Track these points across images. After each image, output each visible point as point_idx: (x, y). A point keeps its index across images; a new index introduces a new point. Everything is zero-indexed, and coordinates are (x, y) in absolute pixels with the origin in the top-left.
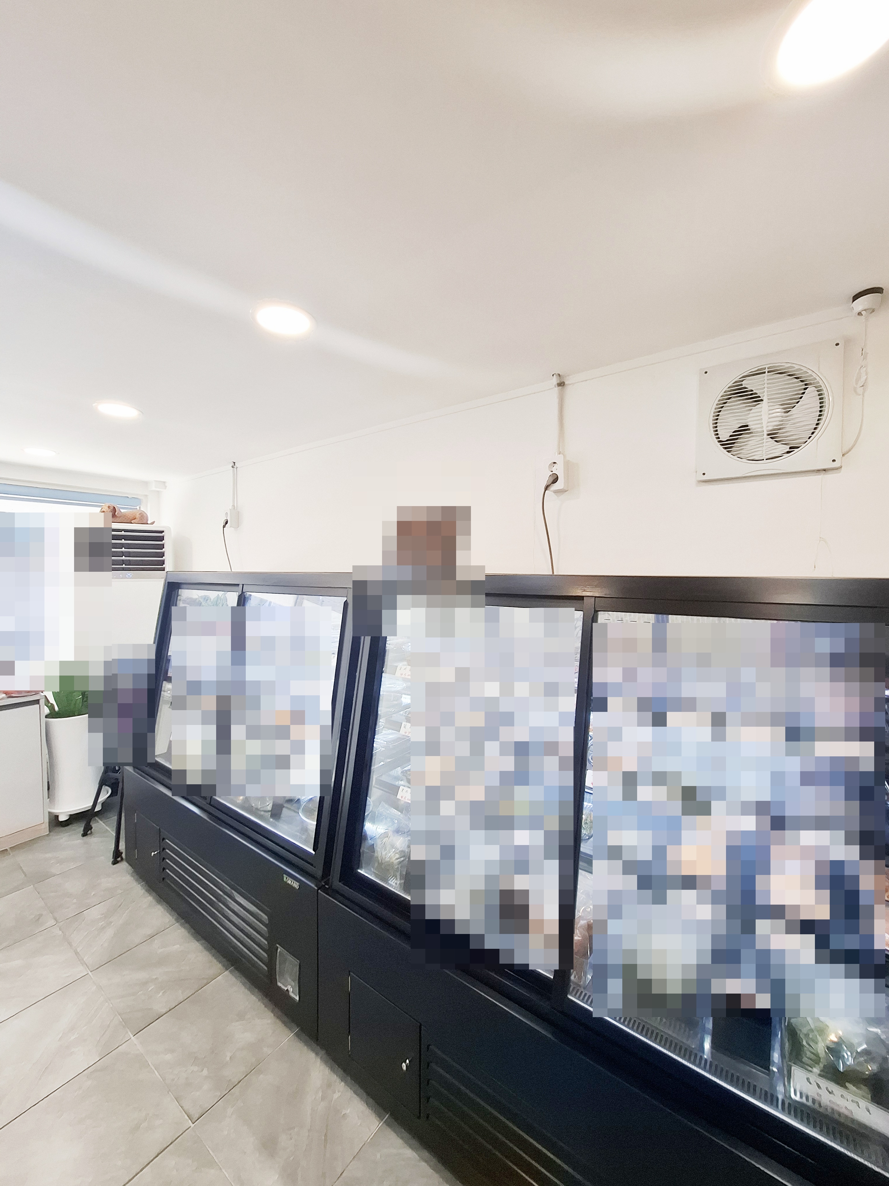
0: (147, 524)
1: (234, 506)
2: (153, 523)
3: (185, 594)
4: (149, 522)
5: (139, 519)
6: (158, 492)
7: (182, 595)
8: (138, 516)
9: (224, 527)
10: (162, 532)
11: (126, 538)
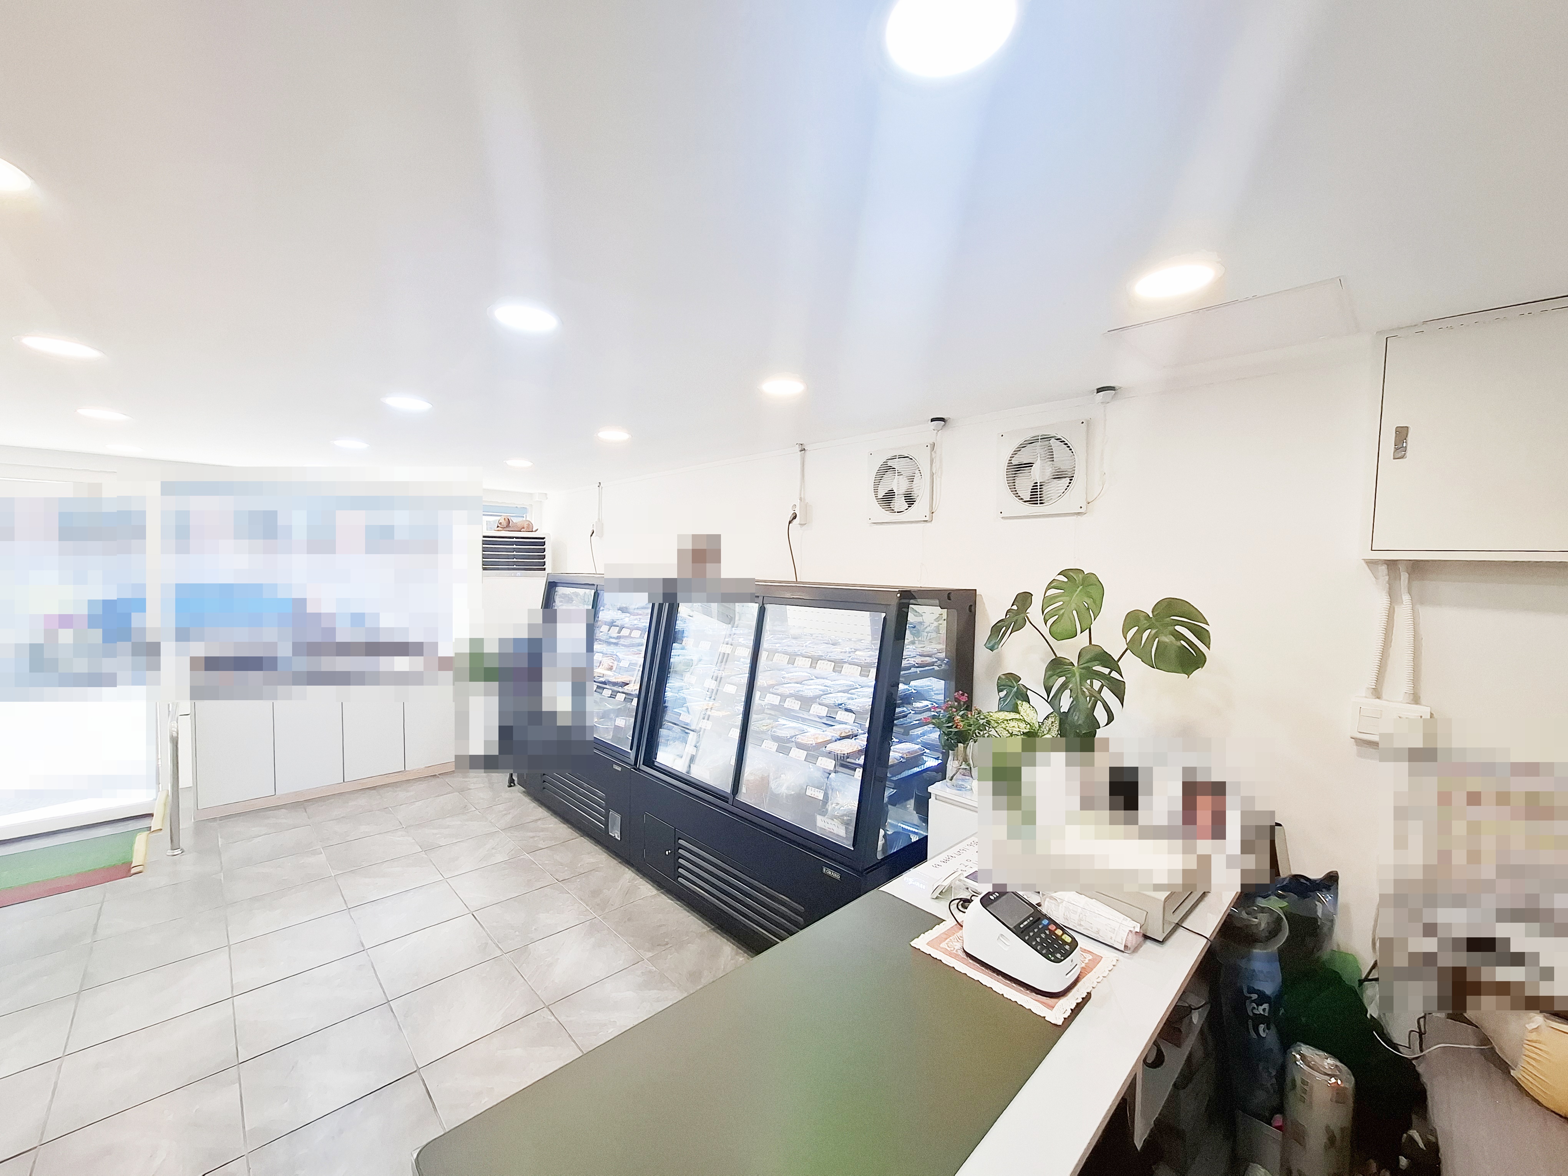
0: (532, 531)
1: (599, 519)
2: (536, 531)
3: (560, 590)
4: (534, 530)
5: (525, 528)
6: (541, 501)
7: (559, 591)
8: (525, 526)
9: (591, 536)
10: (544, 538)
11: (517, 543)
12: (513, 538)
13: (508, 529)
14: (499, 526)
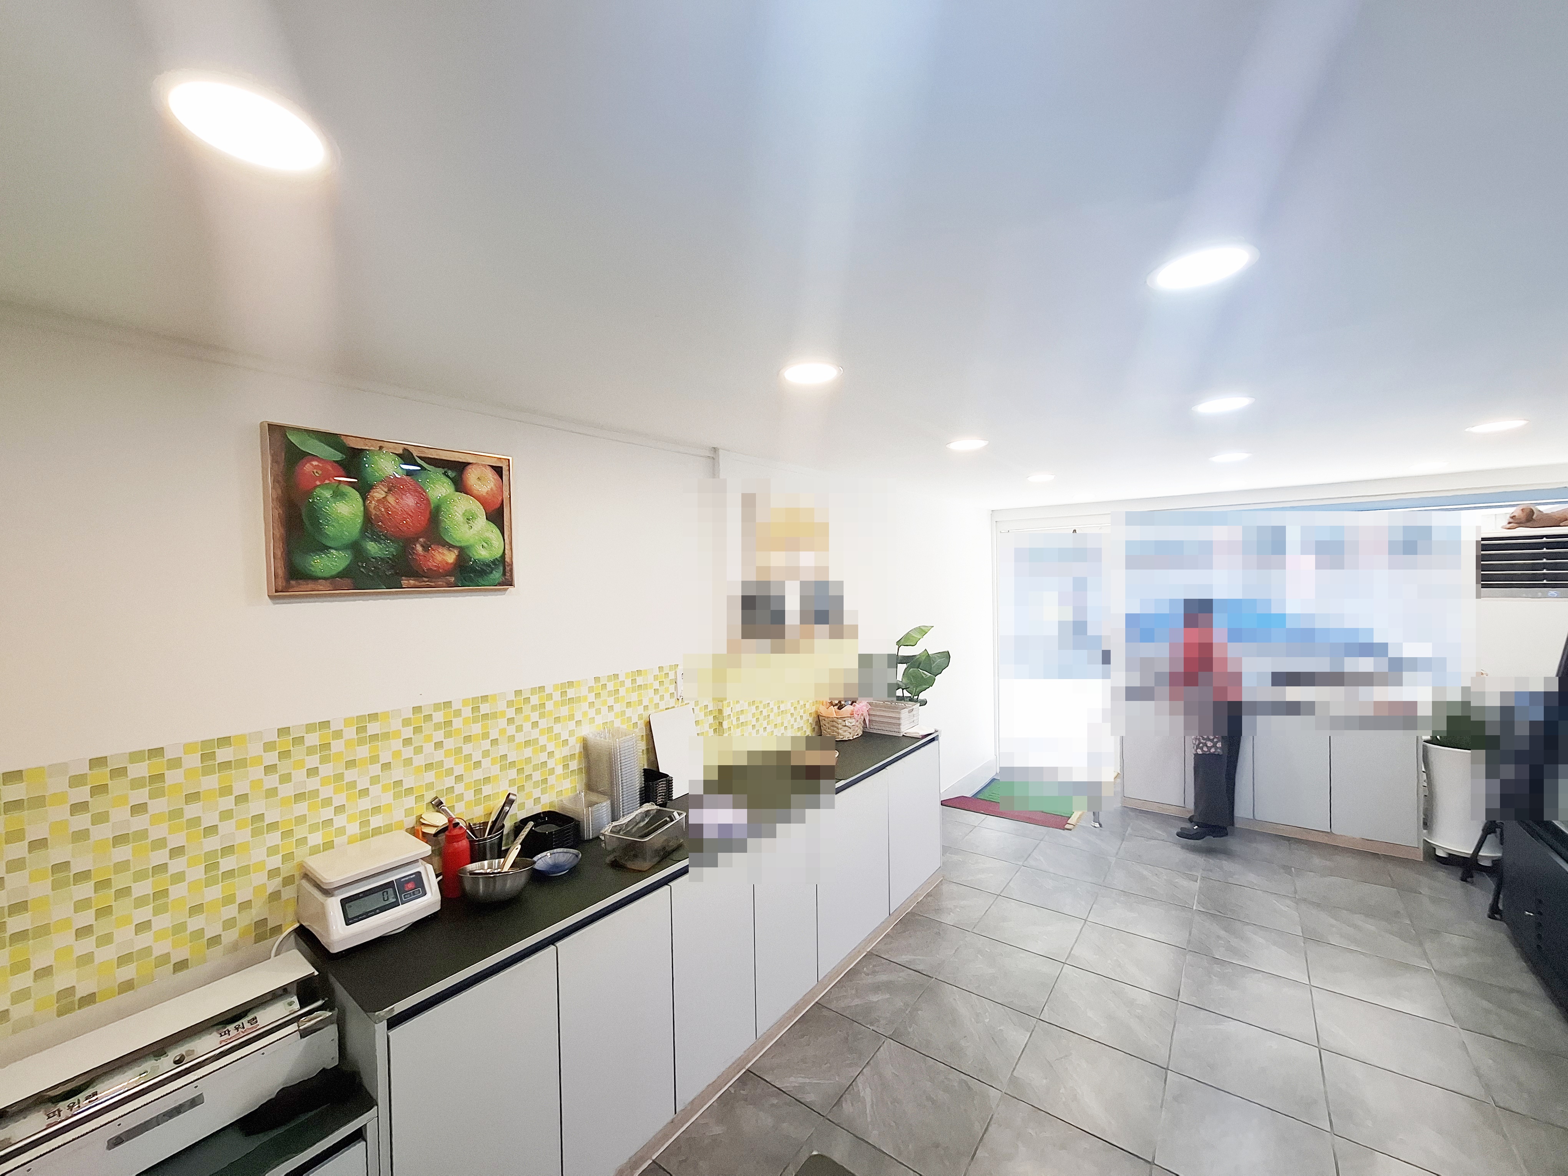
11: (1548, 545)
12: (1542, 538)
13: (1528, 524)
14: (1516, 522)
